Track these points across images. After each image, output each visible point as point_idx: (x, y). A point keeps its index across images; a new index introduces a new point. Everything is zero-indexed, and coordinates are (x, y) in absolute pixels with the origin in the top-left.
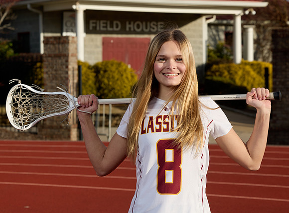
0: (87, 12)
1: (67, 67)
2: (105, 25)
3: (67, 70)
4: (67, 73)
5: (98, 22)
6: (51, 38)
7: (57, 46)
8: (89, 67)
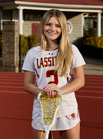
0: (24, 10)
1: (14, 37)
2: (33, 17)
3: (14, 38)
4: (14, 39)
5: (30, 16)
6: (6, 22)
7: (9, 26)
8: (25, 38)
